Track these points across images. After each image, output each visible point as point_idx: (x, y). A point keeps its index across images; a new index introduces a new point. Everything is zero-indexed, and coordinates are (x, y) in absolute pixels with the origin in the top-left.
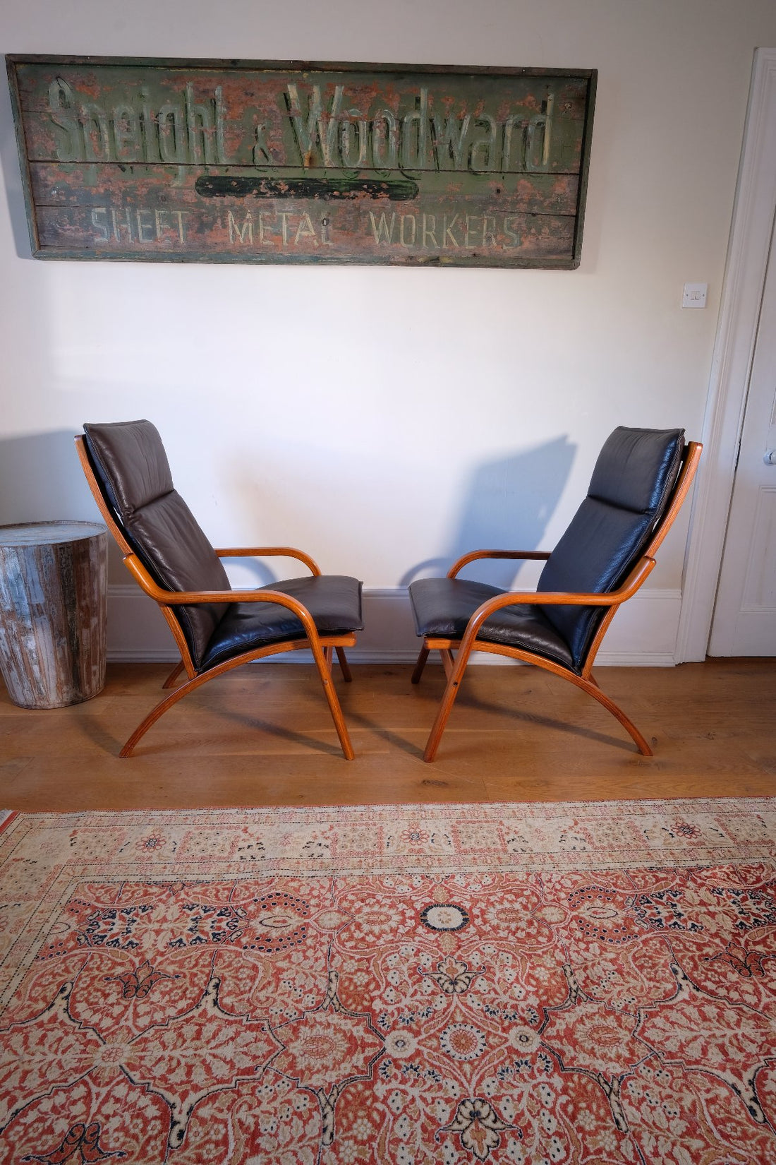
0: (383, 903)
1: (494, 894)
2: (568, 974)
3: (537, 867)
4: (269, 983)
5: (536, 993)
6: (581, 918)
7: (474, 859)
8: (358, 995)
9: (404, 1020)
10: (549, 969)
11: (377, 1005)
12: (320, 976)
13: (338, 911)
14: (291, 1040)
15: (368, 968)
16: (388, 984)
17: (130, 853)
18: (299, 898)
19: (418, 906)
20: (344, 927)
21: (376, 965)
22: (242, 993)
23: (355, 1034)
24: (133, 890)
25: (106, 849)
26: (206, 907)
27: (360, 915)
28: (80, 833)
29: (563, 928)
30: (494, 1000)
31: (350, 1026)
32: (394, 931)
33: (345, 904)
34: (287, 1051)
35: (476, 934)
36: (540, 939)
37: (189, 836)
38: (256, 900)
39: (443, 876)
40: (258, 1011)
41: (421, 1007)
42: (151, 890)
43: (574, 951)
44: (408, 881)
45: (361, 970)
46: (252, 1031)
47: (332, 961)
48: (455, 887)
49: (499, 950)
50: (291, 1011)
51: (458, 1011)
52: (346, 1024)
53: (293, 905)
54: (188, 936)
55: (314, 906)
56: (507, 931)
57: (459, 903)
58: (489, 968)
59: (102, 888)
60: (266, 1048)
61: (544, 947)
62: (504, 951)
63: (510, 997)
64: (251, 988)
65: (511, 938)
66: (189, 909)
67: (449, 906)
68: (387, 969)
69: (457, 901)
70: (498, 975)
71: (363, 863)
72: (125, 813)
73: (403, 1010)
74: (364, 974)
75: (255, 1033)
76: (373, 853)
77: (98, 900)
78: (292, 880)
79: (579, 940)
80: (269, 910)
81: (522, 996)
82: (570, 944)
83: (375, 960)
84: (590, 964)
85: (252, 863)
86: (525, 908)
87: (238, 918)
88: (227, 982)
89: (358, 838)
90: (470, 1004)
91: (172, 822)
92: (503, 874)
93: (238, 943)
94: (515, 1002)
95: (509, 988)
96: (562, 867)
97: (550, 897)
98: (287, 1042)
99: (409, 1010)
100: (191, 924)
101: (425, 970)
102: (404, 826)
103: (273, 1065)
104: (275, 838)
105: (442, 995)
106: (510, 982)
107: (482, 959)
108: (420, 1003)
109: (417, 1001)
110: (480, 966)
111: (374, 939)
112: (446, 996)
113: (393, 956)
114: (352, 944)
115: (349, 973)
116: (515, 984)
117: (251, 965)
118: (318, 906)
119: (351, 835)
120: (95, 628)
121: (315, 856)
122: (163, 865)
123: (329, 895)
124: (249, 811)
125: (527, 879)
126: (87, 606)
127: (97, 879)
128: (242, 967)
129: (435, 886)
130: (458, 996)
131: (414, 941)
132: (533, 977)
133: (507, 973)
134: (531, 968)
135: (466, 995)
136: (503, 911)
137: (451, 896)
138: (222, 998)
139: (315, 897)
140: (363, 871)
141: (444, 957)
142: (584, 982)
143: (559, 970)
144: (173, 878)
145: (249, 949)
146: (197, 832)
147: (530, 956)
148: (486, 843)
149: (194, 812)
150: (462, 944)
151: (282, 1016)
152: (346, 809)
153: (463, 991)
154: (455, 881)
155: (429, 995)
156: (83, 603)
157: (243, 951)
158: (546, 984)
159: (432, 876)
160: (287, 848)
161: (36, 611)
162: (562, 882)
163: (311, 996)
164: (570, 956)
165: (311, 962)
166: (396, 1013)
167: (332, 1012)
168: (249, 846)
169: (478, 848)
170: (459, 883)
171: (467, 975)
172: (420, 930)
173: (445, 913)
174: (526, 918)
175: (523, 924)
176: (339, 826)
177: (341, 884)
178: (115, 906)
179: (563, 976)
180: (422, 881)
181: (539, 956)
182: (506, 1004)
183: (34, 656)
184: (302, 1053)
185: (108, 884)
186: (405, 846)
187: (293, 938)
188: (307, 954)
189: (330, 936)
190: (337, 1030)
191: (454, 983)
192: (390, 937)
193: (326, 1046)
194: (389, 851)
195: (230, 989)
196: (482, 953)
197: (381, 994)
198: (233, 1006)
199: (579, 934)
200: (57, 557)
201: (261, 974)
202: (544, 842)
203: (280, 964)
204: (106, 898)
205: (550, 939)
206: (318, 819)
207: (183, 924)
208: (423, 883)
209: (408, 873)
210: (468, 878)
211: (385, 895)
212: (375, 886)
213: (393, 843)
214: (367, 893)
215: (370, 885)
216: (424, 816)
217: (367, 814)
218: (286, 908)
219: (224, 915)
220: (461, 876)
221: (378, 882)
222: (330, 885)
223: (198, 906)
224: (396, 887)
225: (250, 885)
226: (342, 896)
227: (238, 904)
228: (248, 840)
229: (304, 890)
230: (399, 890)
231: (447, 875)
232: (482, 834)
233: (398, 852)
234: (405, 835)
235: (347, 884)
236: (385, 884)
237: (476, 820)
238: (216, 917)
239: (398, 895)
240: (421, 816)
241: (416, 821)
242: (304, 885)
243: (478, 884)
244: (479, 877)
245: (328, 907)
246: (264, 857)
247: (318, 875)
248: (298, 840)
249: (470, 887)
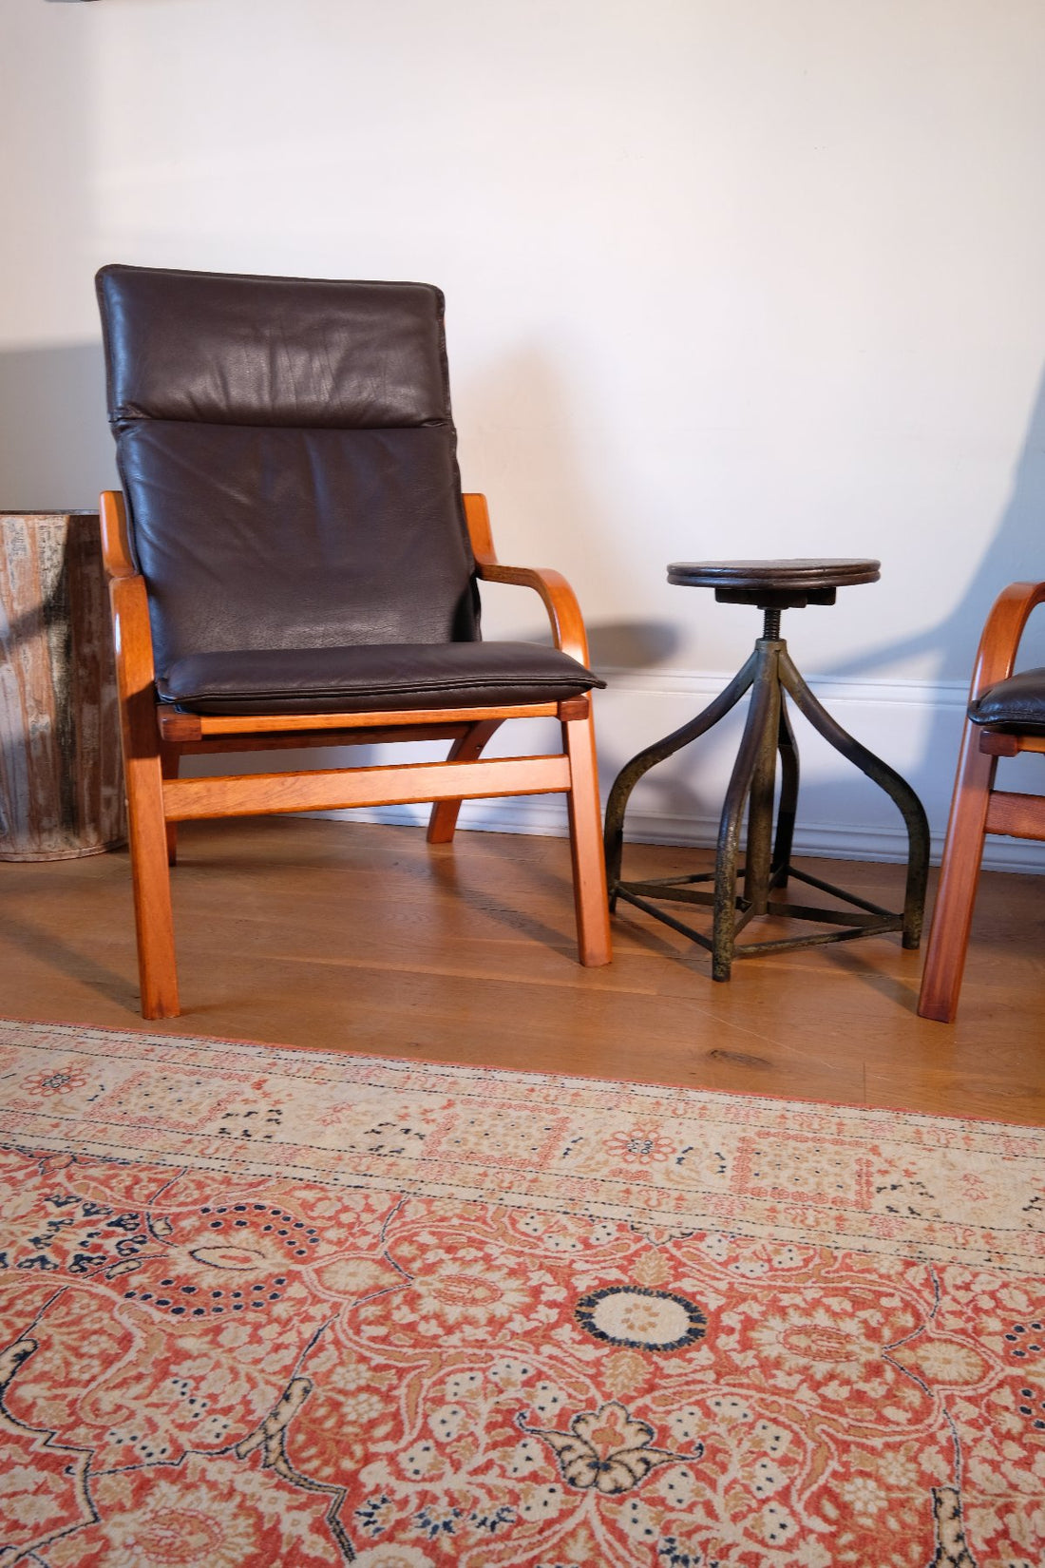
0: (497, 1263)
1: (797, 1291)
2: (946, 1511)
3: (940, 1253)
4: (139, 1378)
5: (828, 1540)
6: (1033, 1386)
7: (773, 1210)
8: (338, 1442)
9: (426, 1523)
10: (889, 1488)
11: (375, 1475)
12: (268, 1382)
13: (381, 1263)
14: (122, 1509)
15: (392, 1388)
16: (426, 1433)
18: (304, 1221)
19: (582, 1284)
20: (379, 1295)
21: (414, 1387)
22: (70, 1383)
23: (285, 1528)
26: (93, 1205)
27: (428, 1279)
29: (969, 1399)
30: (698, 1528)
31: (280, 1508)
32: (495, 1323)
33: (405, 1250)
34: (97, 1529)
35: (710, 1367)
36: (890, 1412)
37: (137, 1080)
38: (206, 1210)
39: (676, 1232)
40: (82, 1431)
41: (485, 1502)
43: (984, 1460)
44: (582, 1231)
45: (375, 1391)
46: (42, 1469)
47: (311, 1357)
48: (698, 1260)
49: (760, 1416)
50: (157, 1446)
51: (583, 1533)
52: (273, 1501)
53: (283, 1233)
54: (24, 1250)
55: (330, 1242)
56: (798, 1377)
57: (693, 1295)
58: (715, 1451)
60: (50, 1508)
61: (895, 1433)
62: (775, 1421)
63: (748, 1533)
64: (93, 1378)
65: (805, 1393)
66: (56, 1203)
67: (664, 1296)
68: (439, 1401)
69: (689, 1289)
70: (735, 1471)
71: (488, 1179)
72: (37, 1027)
73: (435, 1499)
74: (375, 1399)
75: (45, 1473)
76: (523, 1163)
78: (307, 1187)
79: (1009, 1436)
80: (225, 1232)
81: (783, 1537)
82: (976, 1440)
83: (419, 1377)
84: (1022, 1500)
85: (239, 1143)
86: (873, 1334)
87: (149, 1235)
88: (48, 1354)
89: (501, 1130)
90: (625, 1524)
91: (120, 1053)
92: (839, 1254)
93: (121, 1284)
94: (756, 1548)
95: (750, 1510)
96: (1010, 1261)
97: (953, 1322)
98: (107, 1510)
99: (453, 1502)
100: (42, 1230)
101: (535, 1420)
102: (623, 1122)
103: (45, 1551)
104: (314, 1107)
105: (558, 1487)
106: (761, 1495)
107: (702, 1427)
108: (489, 1492)
109: (482, 1486)
110: (691, 1443)
111: (440, 1331)
112: (567, 1492)
113: (469, 1374)
114: (381, 1331)
115: (341, 1392)
116: (773, 1505)
117: (119, 1333)
118: (340, 1243)
120: (111, 707)
121: (384, 1150)
122: (54, 1122)
123: (376, 1228)
124: (284, 1054)
125: (902, 1274)
128: (100, 1332)
129: (647, 1248)
130: (598, 1497)
131: (537, 1352)
132: (834, 1498)
133: (761, 1474)
134: (835, 1474)
135: (621, 1502)
136: (802, 1331)
137: (678, 1277)
138: (18, 1385)
139: (342, 1226)
140: (482, 1192)
141: (601, 1402)
142: (988, 1542)
143: (921, 1497)
144: (60, 1146)
145: (137, 1301)
146: (157, 1075)
147: (844, 1447)
148: (818, 1184)
150: (663, 1382)
151: (129, 1450)
152: (499, 1075)
153: (617, 1490)
154: (702, 1246)
155: (523, 1480)
156: (86, 650)
157: (120, 1300)
158: (868, 1522)
159: (647, 1229)
160: (330, 1129)
162: (1003, 1294)
163: (223, 1420)
164: (966, 1469)
165: (260, 1351)
166: (414, 1502)
167: (253, 1468)
168: (250, 1113)
169: (791, 1189)
170: (712, 1253)
171: (645, 1454)
172: (566, 1333)
173: (647, 1309)
174: (865, 1357)
175: (852, 1370)
176: (469, 1102)
177: (415, 1210)
179: (930, 1513)
180: (616, 1234)
181: (873, 1450)
182: (729, 1547)
184: (130, 1540)
186: (606, 1163)
187: (249, 1294)
188: (261, 1332)
189: (336, 1307)
190: (245, 1509)
191: (601, 1466)
192: (481, 1334)
193: (198, 1540)
194: (562, 1165)
195: (47, 1368)
196: (708, 1413)
197: (397, 1453)
198: (34, 1404)
199: (1013, 1423)
201: (131, 1355)
202: (980, 1203)
203: (188, 1344)
205: (917, 1417)
206: (428, 1085)
207: (26, 1229)
208: (617, 1239)
209: (588, 1213)
210: (738, 1246)
211: (512, 1247)
212: (494, 1226)
213: (580, 1152)
214: (469, 1238)
215: (485, 1222)
216: (679, 1112)
217: (545, 1091)
218: (263, 1236)
219: (123, 1226)
220: (723, 1239)
221: (506, 1220)
222: (390, 1208)
223: (77, 1201)
224: (545, 1237)
225: (209, 1182)
226: (405, 1234)
227: (165, 1212)
228: (255, 1101)
229: (325, 1209)
230: (550, 1244)
231: (687, 1231)
232: (814, 1164)
233: (583, 1170)
234: (617, 1139)
235: (430, 1212)
236: (521, 1226)
237: (811, 1135)
238: (103, 1226)
239: (543, 1253)
240: (674, 1111)
241: (656, 1118)
242: (330, 1199)
243: (761, 1262)
244: (770, 1248)
245: (362, 1249)
246: (269, 1137)
247: (373, 1185)
248: (364, 1118)
249: (738, 1264)
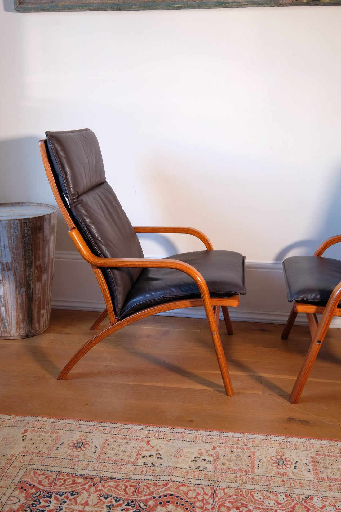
7: (330, 486)
17: (63, 451)
18: (188, 500)
24: (65, 478)
25: (47, 446)
26: (117, 498)
28: (29, 433)
33: (223, 509)
37: (106, 442)
38: (154, 498)
39: (303, 497)
42: (78, 480)
44: (275, 498)
48: (314, 507)
53: (183, 505)
55: (199, 508)
59: (43, 474)
66: (104, 497)
71: (238, 478)
72: (61, 421)
76: (247, 472)
77: (40, 483)
78: (182, 485)
80: (164, 506)
85: (152, 468)
87: (141, 509)
89: (235, 458)
91: (94, 431)
100: (106, 509)
102: (272, 453)
104: (170, 451)
118: (202, 508)
119: (229, 455)
120: (45, 282)
121: (201, 469)
122: (87, 463)
123: (211, 501)
124: (151, 429)
126: (40, 265)
127: (40, 468)
129: (297, 504)
139: (199, 501)
140: (238, 484)
144: (93, 473)
146: (112, 440)
149: (110, 425)
152: (226, 434)
154: (313, 502)
156: (38, 263)
159: (294, 496)
160: (179, 460)
161: (5, 267)
168: (150, 456)
169: (333, 477)
170: (317, 504)
176: (220, 447)
177: (220, 493)
178: (52, 489)
180: (286, 499)
183: (2, 300)
185: (47, 472)
186: (272, 469)
194: (259, 471)
200: (21, 229)
204: (45, 482)
206: (204, 440)
207: (100, 509)
208: (287, 501)
209: (274, 491)
210: (324, 501)
211: (256, 506)
212: (247, 498)
213: (263, 466)
214: (241, 503)
215: (243, 497)
216: (289, 447)
217: (243, 440)
218: (177, 507)
219: (130, 506)
220: (318, 499)
221: (250, 495)
222: (212, 493)
223: (111, 496)
224: (264, 501)
225: (150, 485)
226: (221, 503)
227: (141, 499)
228: (150, 450)
229: (192, 494)
230: (267, 503)
231: (307, 496)
232: (337, 466)
233: (266, 473)
234: (273, 460)
235: (225, 494)
236: (255, 497)
237: (332, 454)
238: (124, 507)
239: (266, 508)
240: (287, 446)
241: (282, 450)
242: (192, 490)
243: (333, 507)
244: (334, 501)
245: (210, 510)
246: (161, 465)
247: (203, 483)
248: (187, 454)
249: (326, 508)
